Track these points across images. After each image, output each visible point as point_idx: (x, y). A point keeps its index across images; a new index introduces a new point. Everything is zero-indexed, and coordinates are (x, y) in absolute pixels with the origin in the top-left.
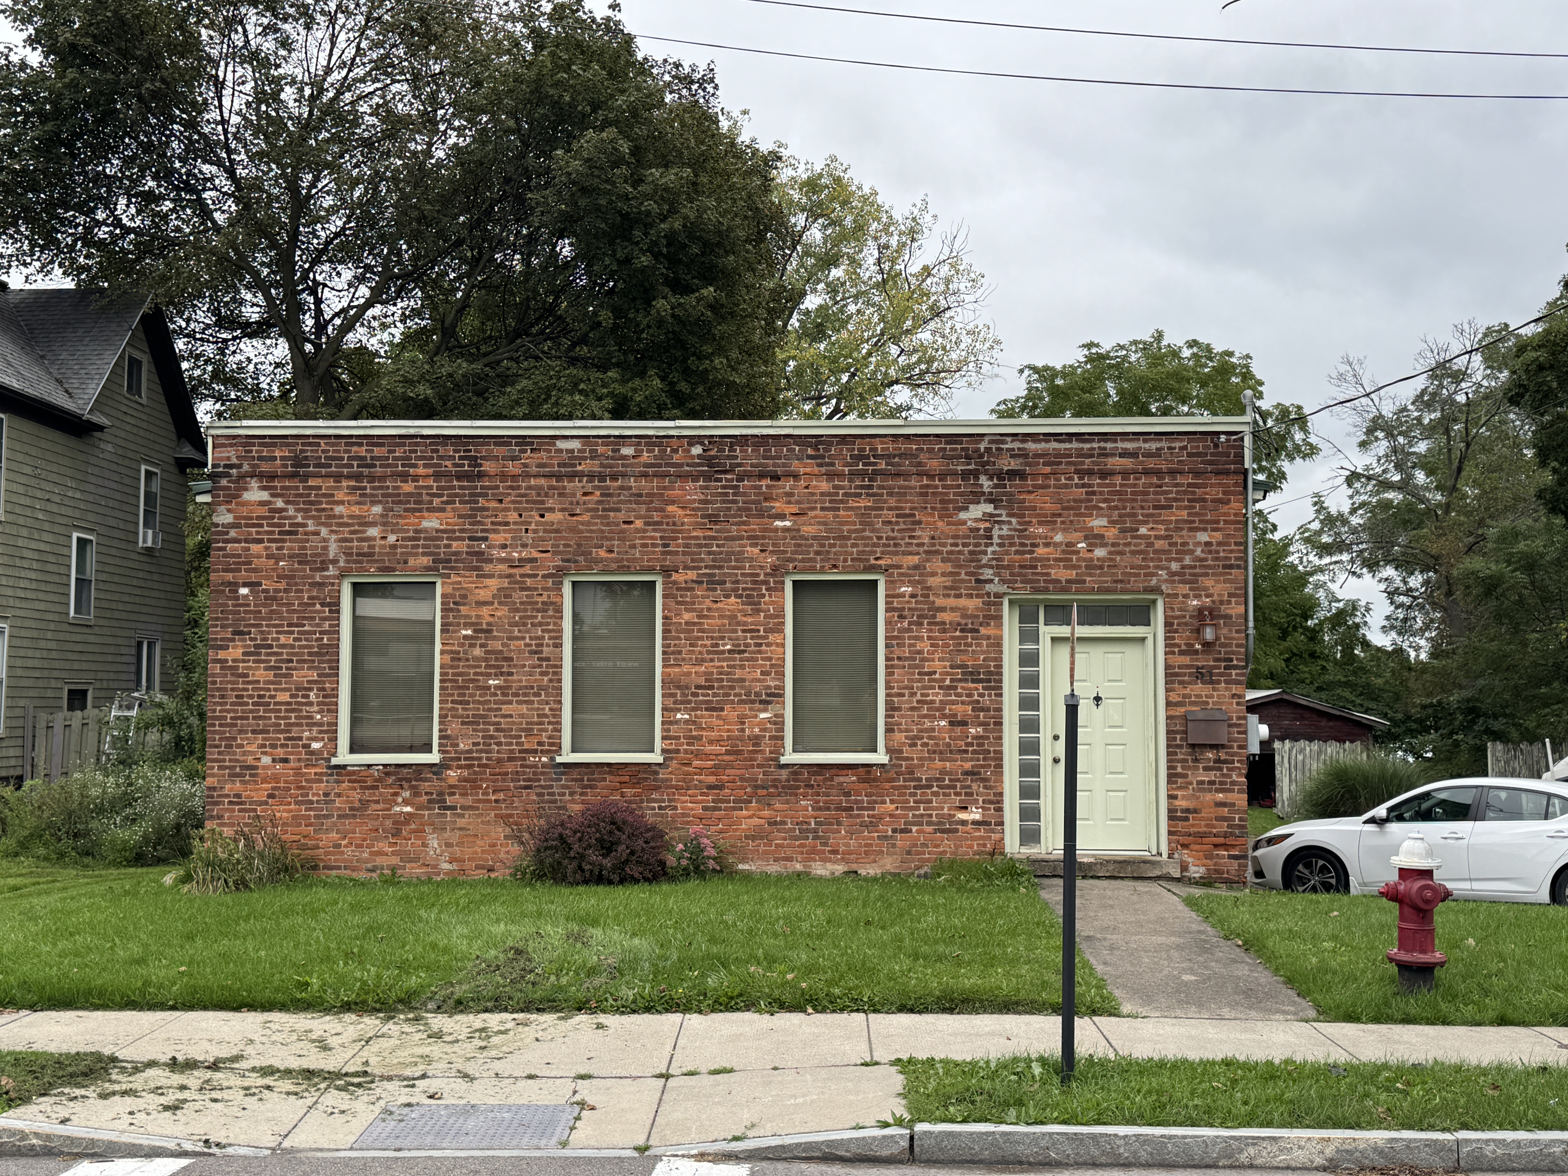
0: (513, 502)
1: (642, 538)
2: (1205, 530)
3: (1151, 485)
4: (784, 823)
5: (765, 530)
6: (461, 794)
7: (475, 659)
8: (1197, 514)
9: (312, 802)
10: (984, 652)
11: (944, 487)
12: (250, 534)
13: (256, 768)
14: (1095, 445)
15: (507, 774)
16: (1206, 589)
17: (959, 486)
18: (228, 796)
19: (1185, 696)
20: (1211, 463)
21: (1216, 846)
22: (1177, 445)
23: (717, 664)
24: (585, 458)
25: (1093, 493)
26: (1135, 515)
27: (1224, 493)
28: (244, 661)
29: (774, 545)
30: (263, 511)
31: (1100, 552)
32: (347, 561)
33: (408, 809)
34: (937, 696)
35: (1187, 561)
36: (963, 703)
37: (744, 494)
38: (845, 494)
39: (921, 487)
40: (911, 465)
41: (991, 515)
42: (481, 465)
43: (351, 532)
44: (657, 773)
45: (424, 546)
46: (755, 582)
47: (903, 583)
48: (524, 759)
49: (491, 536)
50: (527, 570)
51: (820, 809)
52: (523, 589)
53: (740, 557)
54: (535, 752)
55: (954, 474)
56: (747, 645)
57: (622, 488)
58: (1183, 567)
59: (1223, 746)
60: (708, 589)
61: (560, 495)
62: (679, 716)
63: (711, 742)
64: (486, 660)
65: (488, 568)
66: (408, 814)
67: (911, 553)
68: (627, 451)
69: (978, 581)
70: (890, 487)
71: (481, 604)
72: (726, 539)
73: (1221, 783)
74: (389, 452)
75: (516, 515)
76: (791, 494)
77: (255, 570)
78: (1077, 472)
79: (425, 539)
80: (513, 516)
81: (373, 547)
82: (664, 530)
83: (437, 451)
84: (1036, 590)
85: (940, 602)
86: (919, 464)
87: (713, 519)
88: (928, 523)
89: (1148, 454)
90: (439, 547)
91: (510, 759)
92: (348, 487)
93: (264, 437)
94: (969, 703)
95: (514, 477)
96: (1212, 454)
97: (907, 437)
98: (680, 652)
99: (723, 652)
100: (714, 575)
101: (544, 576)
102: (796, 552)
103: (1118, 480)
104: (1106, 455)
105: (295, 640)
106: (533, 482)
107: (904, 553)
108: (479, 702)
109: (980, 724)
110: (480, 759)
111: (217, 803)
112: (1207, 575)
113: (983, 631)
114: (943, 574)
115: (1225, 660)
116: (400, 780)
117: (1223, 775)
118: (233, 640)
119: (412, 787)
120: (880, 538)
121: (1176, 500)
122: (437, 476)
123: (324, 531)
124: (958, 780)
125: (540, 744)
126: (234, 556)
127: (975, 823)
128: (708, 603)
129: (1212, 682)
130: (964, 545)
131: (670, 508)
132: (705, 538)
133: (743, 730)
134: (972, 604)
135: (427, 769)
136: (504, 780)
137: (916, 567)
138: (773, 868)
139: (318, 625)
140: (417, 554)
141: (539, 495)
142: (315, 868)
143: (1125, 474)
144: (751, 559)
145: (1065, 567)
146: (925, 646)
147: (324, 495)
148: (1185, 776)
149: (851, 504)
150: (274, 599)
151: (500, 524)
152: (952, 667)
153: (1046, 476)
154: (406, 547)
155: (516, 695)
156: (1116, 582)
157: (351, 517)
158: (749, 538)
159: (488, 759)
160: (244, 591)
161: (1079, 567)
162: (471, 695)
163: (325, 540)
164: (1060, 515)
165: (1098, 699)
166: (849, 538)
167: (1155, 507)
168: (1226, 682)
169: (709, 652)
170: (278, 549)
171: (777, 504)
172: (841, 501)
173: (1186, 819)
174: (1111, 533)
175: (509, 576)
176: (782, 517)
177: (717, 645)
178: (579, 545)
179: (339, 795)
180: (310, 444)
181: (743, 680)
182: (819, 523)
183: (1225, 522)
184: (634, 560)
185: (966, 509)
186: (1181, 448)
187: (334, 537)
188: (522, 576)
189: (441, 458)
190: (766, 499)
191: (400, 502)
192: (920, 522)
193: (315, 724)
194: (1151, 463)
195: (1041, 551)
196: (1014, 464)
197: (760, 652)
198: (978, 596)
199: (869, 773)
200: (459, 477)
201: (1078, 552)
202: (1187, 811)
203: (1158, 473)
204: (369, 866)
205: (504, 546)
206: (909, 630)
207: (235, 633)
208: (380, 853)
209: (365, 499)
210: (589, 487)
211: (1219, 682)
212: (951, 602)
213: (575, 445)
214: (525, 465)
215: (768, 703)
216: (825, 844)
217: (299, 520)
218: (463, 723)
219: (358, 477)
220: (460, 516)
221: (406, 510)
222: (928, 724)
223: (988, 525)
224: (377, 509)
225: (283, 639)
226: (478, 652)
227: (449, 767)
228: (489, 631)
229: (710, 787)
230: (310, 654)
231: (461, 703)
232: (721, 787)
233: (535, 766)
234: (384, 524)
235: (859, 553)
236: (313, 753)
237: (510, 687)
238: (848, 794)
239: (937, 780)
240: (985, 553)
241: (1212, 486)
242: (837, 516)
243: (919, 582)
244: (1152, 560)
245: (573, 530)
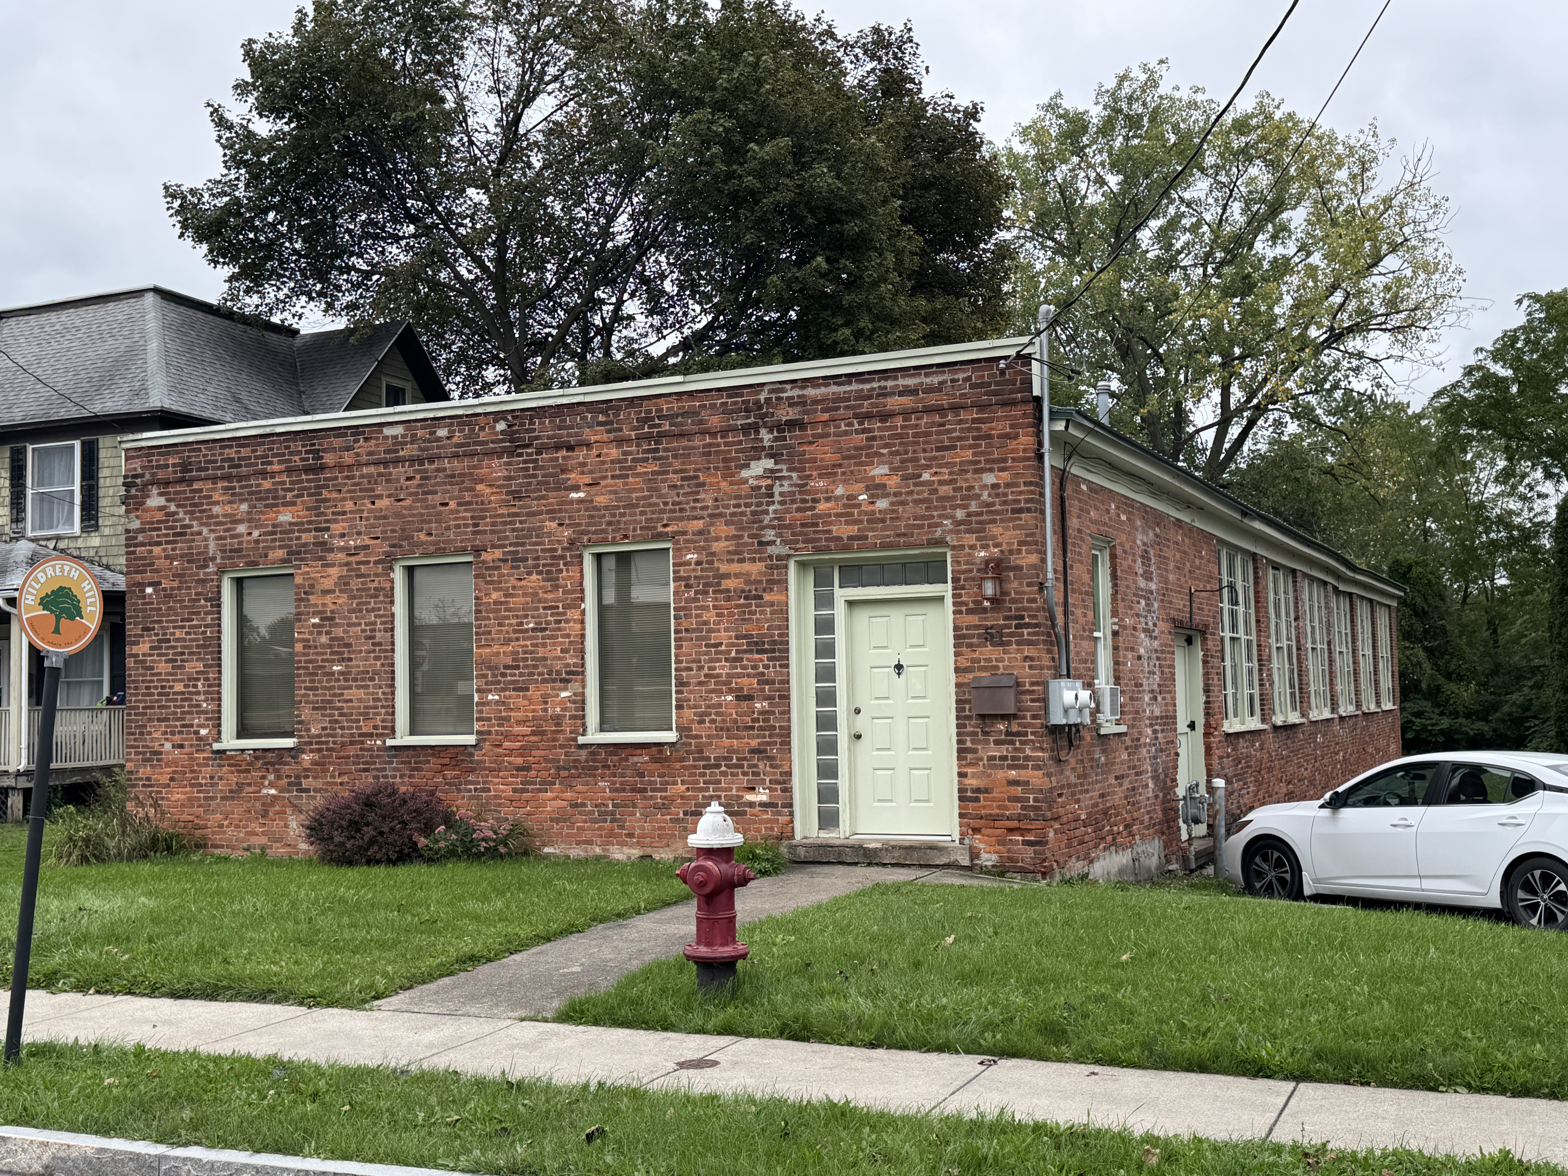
0: (349, 491)
1: (456, 519)
2: (991, 470)
3: (933, 424)
4: (584, 805)
5: (561, 503)
6: (314, 778)
7: (323, 646)
8: (982, 453)
9: (201, 785)
10: (767, 620)
11: (726, 444)
12: (152, 537)
13: (160, 753)
14: (875, 385)
15: (348, 757)
16: (994, 538)
17: (740, 442)
18: (141, 779)
19: (973, 661)
20: (995, 393)
21: (1011, 830)
22: (961, 376)
23: (522, 643)
24: (406, 443)
25: (874, 438)
26: (915, 460)
27: (1012, 426)
28: (151, 655)
29: (570, 518)
30: (160, 516)
31: (882, 504)
32: (223, 558)
33: (273, 792)
34: (723, 669)
35: (973, 508)
36: (749, 676)
37: (543, 468)
38: (633, 460)
39: (704, 446)
40: (693, 423)
41: (772, 471)
42: (322, 458)
43: (226, 530)
44: (472, 755)
45: (281, 540)
46: (553, 558)
47: (689, 550)
48: (362, 742)
49: (332, 526)
50: (361, 558)
51: (616, 790)
52: (358, 576)
53: (539, 532)
54: (371, 735)
55: (734, 429)
56: (548, 623)
57: (438, 470)
58: (969, 515)
59: (1015, 716)
60: (513, 567)
61: (388, 481)
62: (490, 697)
63: (519, 723)
64: (330, 646)
65: (330, 557)
66: (273, 796)
67: (696, 518)
68: (442, 433)
69: (761, 543)
70: (675, 449)
71: (326, 592)
72: (528, 514)
73: (1014, 758)
74: (254, 451)
75: (351, 503)
76: (584, 464)
77: (157, 571)
78: (856, 416)
79: (281, 532)
80: (349, 505)
81: (240, 543)
82: (474, 510)
83: (288, 447)
84: (818, 550)
85: (724, 568)
86: (701, 422)
87: (517, 495)
88: (711, 485)
89: (929, 390)
90: (291, 539)
91: (352, 743)
92: (223, 488)
93: (160, 447)
94: (754, 676)
95: (350, 467)
96: (997, 384)
97: (690, 393)
98: (490, 633)
99: (527, 631)
100: (517, 552)
101: (376, 563)
102: (589, 525)
103: (899, 422)
104: (884, 395)
105: (187, 633)
106: (365, 470)
107: (689, 518)
108: (326, 688)
109: (765, 699)
110: (327, 743)
111: (134, 786)
112: (994, 521)
113: (767, 597)
114: (727, 538)
115: (1017, 617)
116: (266, 764)
117: (1016, 750)
118: (142, 636)
119: (276, 771)
120: (666, 504)
121: (959, 439)
122: (289, 471)
123: (205, 530)
124: (745, 759)
125: (375, 727)
126: (141, 558)
127: (762, 804)
128: (513, 581)
129: (1002, 644)
130: (747, 505)
131: (479, 487)
132: (509, 515)
133: (546, 710)
134: (755, 569)
135: (286, 754)
136: (347, 764)
137: (700, 533)
138: (576, 852)
139: (203, 619)
140: (274, 548)
141: (369, 482)
142: (205, 846)
143: (906, 414)
144: (550, 534)
145: (847, 523)
146: (710, 616)
147: (205, 497)
148: (975, 751)
149: (640, 470)
150: (170, 596)
151: (338, 514)
152: (737, 637)
153: (825, 423)
154: (266, 541)
155: (355, 680)
156: (898, 535)
157: (225, 516)
158: (548, 512)
159: (334, 743)
160: (149, 590)
161: (860, 522)
162: (320, 681)
163: (206, 539)
164: (840, 466)
165: (899, 667)
166: (637, 506)
167: (938, 449)
168: (1018, 643)
169: (515, 631)
170: (173, 549)
171: (572, 476)
172: (630, 468)
173: (977, 800)
174: (893, 482)
175: (347, 564)
176: (576, 488)
177: (521, 624)
178: (403, 530)
179: (221, 778)
180: (194, 450)
181: (545, 659)
182: (611, 492)
183: (1013, 459)
184: (449, 542)
185: (748, 466)
186: (965, 380)
187: (213, 535)
188: (358, 563)
189: (291, 453)
190: (563, 471)
191: (261, 499)
192: (703, 484)
193: (202, 712)
194: (932, 400)
195: (822, 506)
196: (792, 414)
197: (559, 629)
198: (761, 560)
199: (660, 752)
200: (307, 470)
201: (859, 506)
202: (978, 790)
203: (939, 410)
204: (245, 845)
205: (343, 535)
206: (696, 600)
207: (144, 629)
208: (254, 834)
209: (235, 498)
210: (410, 472)
211: (1009, 643)
212: (735, 567)
213: (398, 430)
214: (358, 455)
215: (567, 681)
216: (622, 827)
217: (187, 522)
218: (314, 709)
219: (228, 478)
220: (308, 509)
221: (266, 506)
222: (715, 700)
223: (769, 482)
224: (244, 507)
225: (179, 634)
226: (324, 639)
227: (303, 752)
228: (332, 619)
229: (519, 769)
230: (198, 646)
231: (311, 689)
232: (528, 769)
233: (371, 750)
234: (250, 521)
235: (647, 520)
236: (200, 739)
237: (349, 673)
238: (641, 775)
239: (725, 758)
240: (766, 512)
241: (999, 419)
242: (626, 484)
243: (703, 548)
244: (936, 508)
245: (398, 515)
